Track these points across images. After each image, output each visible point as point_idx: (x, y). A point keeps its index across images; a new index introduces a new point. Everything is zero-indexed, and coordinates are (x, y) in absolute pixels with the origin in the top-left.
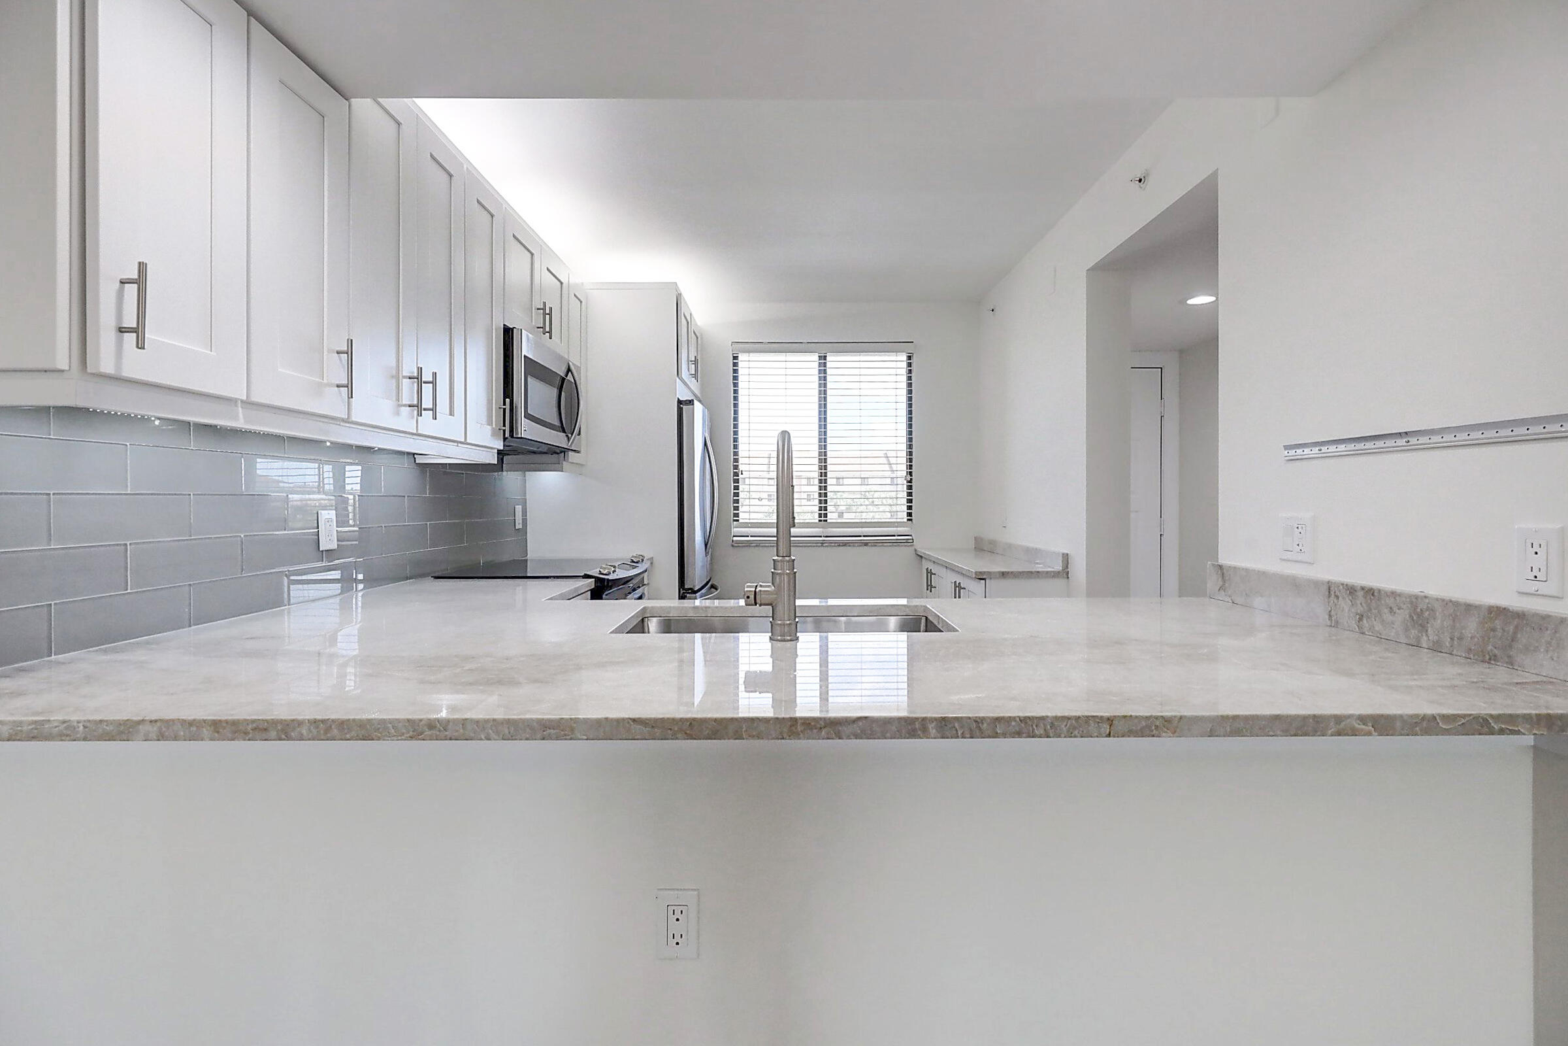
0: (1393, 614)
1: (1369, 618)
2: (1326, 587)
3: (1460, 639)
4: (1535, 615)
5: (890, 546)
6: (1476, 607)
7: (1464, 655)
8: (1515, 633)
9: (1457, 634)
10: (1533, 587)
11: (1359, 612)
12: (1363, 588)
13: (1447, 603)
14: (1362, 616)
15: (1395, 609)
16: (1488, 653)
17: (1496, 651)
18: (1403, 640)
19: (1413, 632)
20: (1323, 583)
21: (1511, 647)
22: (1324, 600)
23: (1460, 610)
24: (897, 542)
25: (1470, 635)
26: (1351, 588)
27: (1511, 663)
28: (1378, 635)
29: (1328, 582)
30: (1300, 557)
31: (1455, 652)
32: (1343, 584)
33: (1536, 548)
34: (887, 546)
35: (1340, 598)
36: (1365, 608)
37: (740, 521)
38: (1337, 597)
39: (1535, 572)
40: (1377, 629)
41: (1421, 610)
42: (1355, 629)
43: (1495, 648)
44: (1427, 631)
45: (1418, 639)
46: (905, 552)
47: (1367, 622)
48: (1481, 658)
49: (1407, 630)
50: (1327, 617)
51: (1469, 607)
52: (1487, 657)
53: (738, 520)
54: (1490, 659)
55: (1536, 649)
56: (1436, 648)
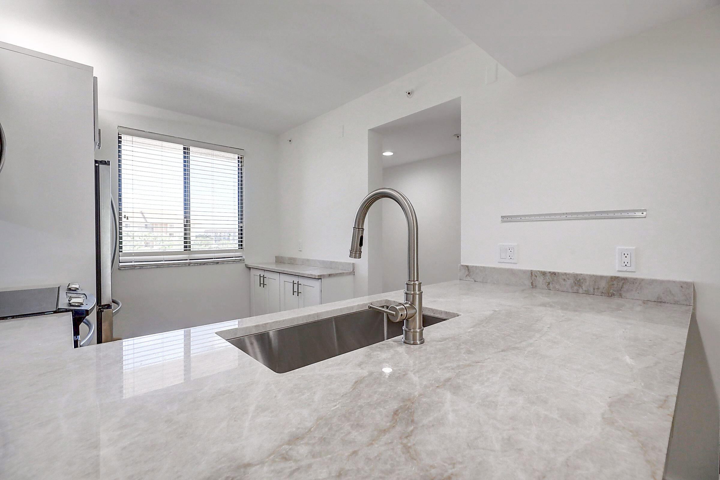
0: (565, 281)
1: (553, 283)
2: (530, 272)
3: (598, 289)
4: (631, 278)
5: (232, 263)
6: (605, 277)
7: (599, 295)
8: (623, 285)
9: (596, 287)
10: (625, 269)
11: (548, 281)
12: (550, 272)
13: (591, 276)
14: (549, 283)
15: (566, 279)
16: (611, 293)
17: (614, 292)
18: (570, 291)
19: (575, 287)
20: (528, 271)
21: (621, 290)
22: (529, 278)
23: (597, 279)
24: (234, 261)
25: (602, 287)
26: (544, 272)
27: (621, 296)
28: (558, 290)
29: (531, 271)
30: (510, 261)
31: (595, 294)
32: (539, 271)
33: (626, 255)
34: (230, 263)
35: (538, 277)
36: (551, 280)
37: (123, 252)
38: (536, 276)
39: (626, 263)
40: (557, 287)
41: (579, 279)
42: (546, 288)
43: (614, 291)
44: (582, 287)
45: (578, 290)
46: (241, 266)
47: (552, 285)
48: (607, 295)
49: (572, 287)
50: (531, 284)
51: (602, 277)
52: (610, 295)
53: (122, 251)
54: (611, 295)
55: (632, 290)
56: (587, 293)
